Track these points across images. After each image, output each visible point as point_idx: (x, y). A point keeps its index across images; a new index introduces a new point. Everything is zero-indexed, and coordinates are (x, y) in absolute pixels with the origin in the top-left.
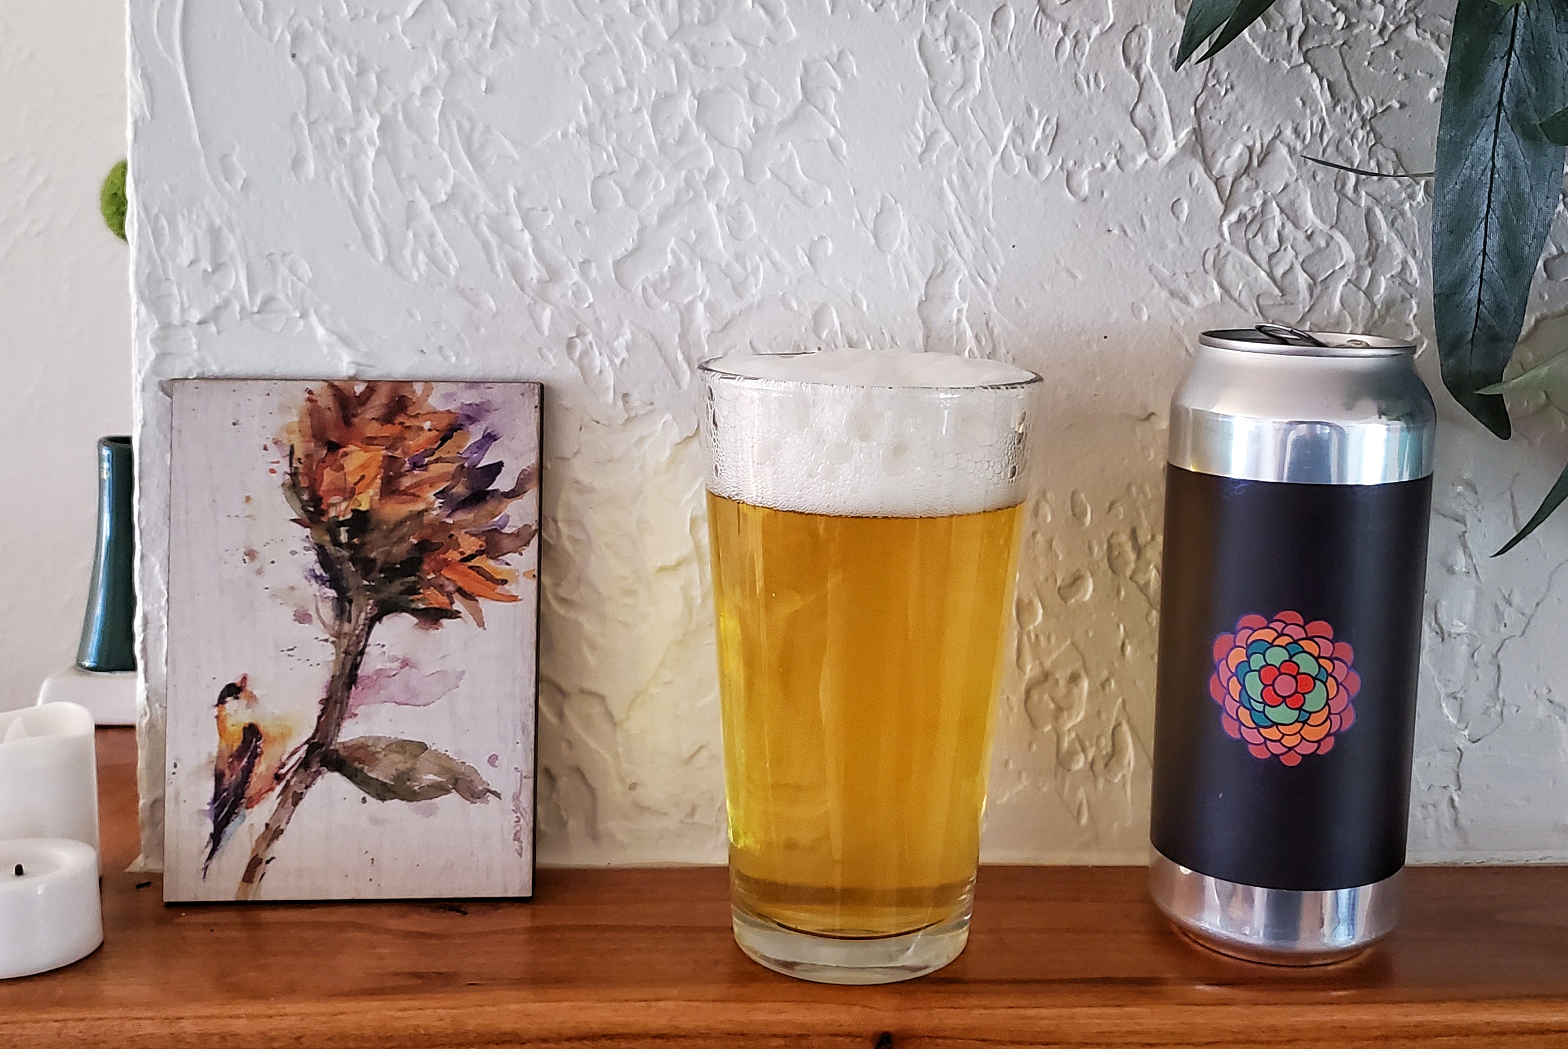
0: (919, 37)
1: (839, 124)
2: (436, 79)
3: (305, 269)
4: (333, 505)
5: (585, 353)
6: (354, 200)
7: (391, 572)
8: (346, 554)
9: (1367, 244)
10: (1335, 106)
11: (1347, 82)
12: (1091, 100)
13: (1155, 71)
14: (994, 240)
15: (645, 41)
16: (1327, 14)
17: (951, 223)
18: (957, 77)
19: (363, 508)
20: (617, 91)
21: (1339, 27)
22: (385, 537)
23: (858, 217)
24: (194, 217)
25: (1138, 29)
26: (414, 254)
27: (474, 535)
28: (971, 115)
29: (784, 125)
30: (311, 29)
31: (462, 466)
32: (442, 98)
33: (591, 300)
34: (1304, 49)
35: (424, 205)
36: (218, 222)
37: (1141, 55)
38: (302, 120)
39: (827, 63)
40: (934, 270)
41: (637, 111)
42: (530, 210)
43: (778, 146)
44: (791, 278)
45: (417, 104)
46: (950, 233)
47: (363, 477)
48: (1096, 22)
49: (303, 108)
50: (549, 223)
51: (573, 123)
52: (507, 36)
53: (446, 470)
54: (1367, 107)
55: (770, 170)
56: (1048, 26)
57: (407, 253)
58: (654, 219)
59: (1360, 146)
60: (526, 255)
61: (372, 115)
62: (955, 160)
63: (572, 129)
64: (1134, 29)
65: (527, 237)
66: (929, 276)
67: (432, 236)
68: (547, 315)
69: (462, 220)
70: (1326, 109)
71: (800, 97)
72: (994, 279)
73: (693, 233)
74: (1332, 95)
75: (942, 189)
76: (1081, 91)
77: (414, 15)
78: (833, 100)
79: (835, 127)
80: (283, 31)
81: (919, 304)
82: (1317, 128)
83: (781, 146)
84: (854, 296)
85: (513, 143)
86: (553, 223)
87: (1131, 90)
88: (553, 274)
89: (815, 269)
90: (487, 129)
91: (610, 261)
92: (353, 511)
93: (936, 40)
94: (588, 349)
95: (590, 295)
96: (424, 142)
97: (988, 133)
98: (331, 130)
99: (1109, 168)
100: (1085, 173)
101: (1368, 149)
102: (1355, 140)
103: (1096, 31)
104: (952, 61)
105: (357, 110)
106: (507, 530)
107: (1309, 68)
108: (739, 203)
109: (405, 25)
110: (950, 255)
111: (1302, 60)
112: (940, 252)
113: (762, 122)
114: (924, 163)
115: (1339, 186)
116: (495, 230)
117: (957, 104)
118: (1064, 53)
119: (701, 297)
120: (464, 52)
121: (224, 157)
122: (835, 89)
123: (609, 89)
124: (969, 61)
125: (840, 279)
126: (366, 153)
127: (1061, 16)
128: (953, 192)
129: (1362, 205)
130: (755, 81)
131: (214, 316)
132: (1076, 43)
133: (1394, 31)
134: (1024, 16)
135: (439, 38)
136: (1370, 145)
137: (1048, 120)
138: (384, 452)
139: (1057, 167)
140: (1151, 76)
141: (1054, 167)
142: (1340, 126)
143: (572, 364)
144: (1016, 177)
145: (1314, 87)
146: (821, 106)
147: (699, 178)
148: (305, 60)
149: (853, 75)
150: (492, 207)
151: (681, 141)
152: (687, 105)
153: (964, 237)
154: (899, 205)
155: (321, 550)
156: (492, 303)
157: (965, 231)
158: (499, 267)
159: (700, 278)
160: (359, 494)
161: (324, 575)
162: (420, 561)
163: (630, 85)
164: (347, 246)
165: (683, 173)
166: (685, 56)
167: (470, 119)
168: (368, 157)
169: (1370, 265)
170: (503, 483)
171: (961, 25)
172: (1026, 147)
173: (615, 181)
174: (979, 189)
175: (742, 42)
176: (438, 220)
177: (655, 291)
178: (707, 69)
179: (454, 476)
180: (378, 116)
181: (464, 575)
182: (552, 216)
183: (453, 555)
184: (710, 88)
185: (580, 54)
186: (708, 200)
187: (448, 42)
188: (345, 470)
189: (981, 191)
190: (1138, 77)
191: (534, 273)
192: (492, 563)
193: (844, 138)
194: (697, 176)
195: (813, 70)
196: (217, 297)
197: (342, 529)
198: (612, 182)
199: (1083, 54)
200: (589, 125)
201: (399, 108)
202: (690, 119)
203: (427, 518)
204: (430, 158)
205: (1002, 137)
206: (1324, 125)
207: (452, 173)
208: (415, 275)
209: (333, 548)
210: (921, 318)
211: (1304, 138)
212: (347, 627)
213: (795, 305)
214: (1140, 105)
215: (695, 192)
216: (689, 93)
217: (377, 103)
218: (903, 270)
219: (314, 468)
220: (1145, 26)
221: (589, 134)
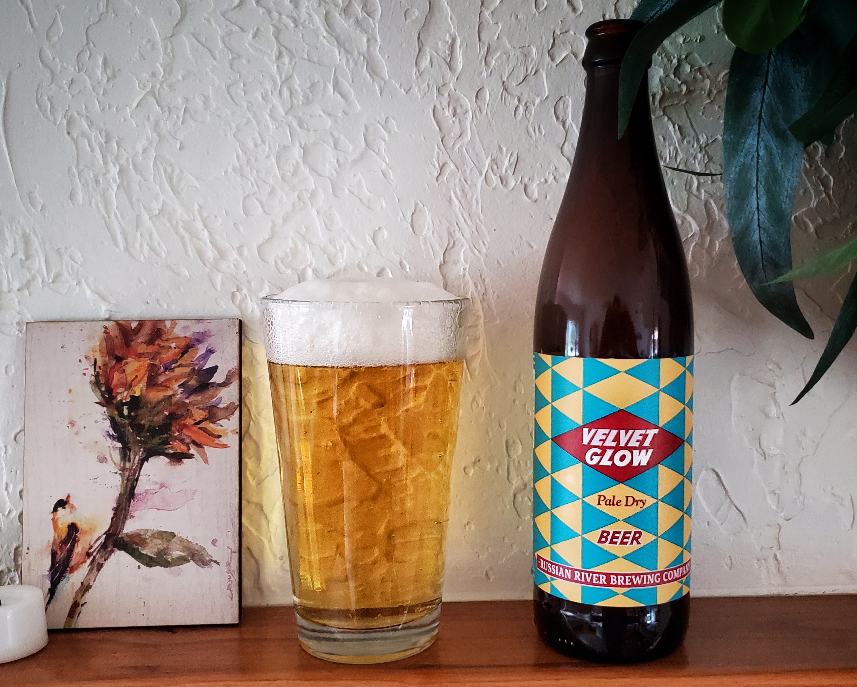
0: (432, 107)
1: (387, 161)
2: (151, 143)
3: (78, 256)
4: (121, 393)
5: (242, 301)
6: (106, 215)
7: (154, 432)
8: (127, 421)
9: (707, 221)
10: (683, 139)
11: (689, 125)
12: (536, 141)
13: (574, 123)
14: (483, 226)
15: (271, 116)
16: (676, 86)
17: (457, 218)
18: (457, 130)
19: (137, 394)
20: (256, 145)
21: (683, 93)
22: (150, 412)
23: (401, 215)
24: (14, 228)
25: (563, 98)
26: (141, 246)
27: (200, 409)
28: (466, 154)
29: (355, 162)
30: (78, 117)
31: (194, 369)
32: (155, 154)
33: (245, 270)
34: (663, 107)
35: (145, 217)
36: (28, 231)
37: (566, 114)
38: (74, 170)
39: (379, 125)
40: (448, 246)
41: (268, 157)
42: (207, 217)
43: (352, 175)
44: (363, 253)
45: (140, 158)
46: (457, 223)
47: (136, 377)
48: (538, 96)
49: (75, 162)
50: (219, 225)
51: (231, 165)
52: (191, 116)
53: (184, 371)
54: (702, 140)
55: (348, 189)
56: (509, 98)
57: (137, 245)
58: (280, 221)
59: (699, 163)
60: (205, 244)
61: (114, 165)
62: (457, 180)
63: (230, 170)
64: (560, 99)
65: (206, 233)
66: (445, 249)
67: (151, 235)
68: (219, 279)
69: (168, 224)
70: (678, 142)
71: (364, 145)
72: (484, 250)
73: (303, 227)
74: (681, 134)
75: (450, 197)
76: (531, 137)
77: (137, 106)
78: (383, 146)
79: (386, 162)
80: (62, 118)
81: (440, 266)
82: (673, 153)
83: (354, 175)
84: (401, 263)
85: (197, 179)
86: (221, 225)
87: (560, 135)
88: (222, 255)
89: (377, 247)
90: (181, 171)
91: (255, 246)
92: (130, 396)
93: (443, 109)
94: (244, 299)
95: (244, 266)
96: (145, 180)
97: (476, 163)
98: (92, 175)
99: (549, 182)
100: (535, 185)
101: (704, 164)
102: (696, 160)
103: (538, 101)
104: (453, 122)
105: (106, 163)
106: (221, 406)
107: (666, 118)
108: (330, 209)
109: (132, 112)
110: (457, 236)
111: (662, 113)
112: (450, 234)
113: (341, 160)
114: (439, 182)
115: (688, 188)
116: (188, 230)
117: (457, 147)
118: (519, 114)
119: (310, 266)
120: (166, 126)
121: (30, 194)
122: (384, 140)
123: (251, 145)
124: (463, 120)
125: (393, 253)
126: (112, 188)
127: (517, 92)
128: (458, 199)
129: (703, 198)
130: (337, 136)
131: (27, 285)
132: (527, 107)
133: (717, 93)
134: (495, 94)
135: (152, 119)
136: (706, 162)
137: (511, 154)
138: (149, 361)
139: (519, 182)
140: (572, 127)
141: (516, 182)
142: (687, 152)
143: (234, 307)
144: (494, 188)
145: (670, 129)
146: (377, 151)
147: (306, 196)
148: (75, 136)
149: (394, 131)
150: (185, 217)
151: (294, 174)
152: (297, 152)
153: (465, 225)
154: (425, 207)
155: (113, 420)
156: (187, 273)
157: (465, 220)
158: (190, 252)
159: (309, 255)
160: (135, 386)
161: (114, 434)
162: (170, 425)
163: (263, 141)
164: (103, 242)
165: (297, 192)
166: (295, 125)
167: (171, 165)
168: (113, 189)
169: (709, 234)
170: (218, 378)
171: (458, 100)
172: (499, 170)
173: (257, 199)
174: (473, 196)
175: (329, 115)
176: (154, 226)
177: (282, 262)
178: (308, 130)
179: (189, 375)
180: (117, 165)
181: (195, 432)
182: (220, 220)
183: (189, 421)
184: (311, 142)
185: (233, 125)
186: (312, 207)
187: (157, 122)
188: (126, 373)
189: (474, 197)
190: (564, 126)
191: (210, 254)
192: (212, 425)
193: (391, 169)
194: (305, 194)
195: (371, 129)
196: (28, 274)
197: (125, 407)
198: (255, 200)
199: (531, 115)
200: (240, 166)
201: (131, 162)
202: (299, 160)
203: (174, 400)
204: (149, 189)
205: (485, 165)
206: (677, 152)
207: (162, 198)
208: (142, 259)
209: (119, 418)
210: (441, 273)
211: (666, 159)
212: (128, 465)
213: (366, 269)
214: (566, 144)
215: (303, 202)
216: (298, 145)
217: (117, 158)
218: (430, 246)
219: (108, 372)
220: (567, 97)
221: (240, 171)
